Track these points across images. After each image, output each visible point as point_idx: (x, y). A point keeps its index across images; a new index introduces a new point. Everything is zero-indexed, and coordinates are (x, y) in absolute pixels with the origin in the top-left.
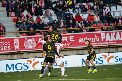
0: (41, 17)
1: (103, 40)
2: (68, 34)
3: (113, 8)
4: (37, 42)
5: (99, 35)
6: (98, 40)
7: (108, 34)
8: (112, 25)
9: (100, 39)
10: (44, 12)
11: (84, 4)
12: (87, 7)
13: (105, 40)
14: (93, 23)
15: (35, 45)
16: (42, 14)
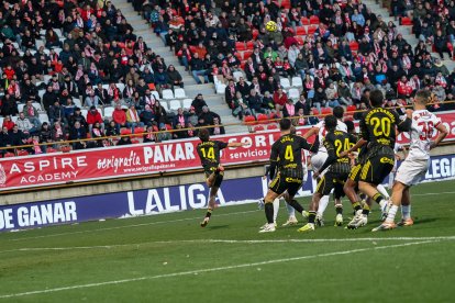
0: (14, 119)
1: (147, 162)
2: (72, 152)
3: (167, 93)
4: (7, 172)
5: (140, 152)
6: (138, 163)
7: (157, 148)
8: (166, 129)
9: (142, 160)
10: (21, 107)
11: (106, 87)
12: (110, 92)
13: (151, 160)
14: (126, 126)
15: (4, 179)
16: (15, 112)
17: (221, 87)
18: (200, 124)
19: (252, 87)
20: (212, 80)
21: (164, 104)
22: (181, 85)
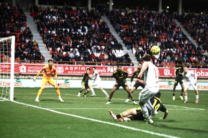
0: (69, 53)
1: (108, 72)
2: (85, 66)
3: (117, 51)
4: (64, 69)
5: (106, 68)
6: (105, 71)
7: (112, 68)
8: (115, 62)
9: (107, 71)
10: (71, 49)
11: (98, 47)
12: (99, 49)
13: (110, 72)
14: (103, 60)
15: (63, 71)
16: (69, 50)
17: (134, 51)
18: (126, 62)
19: (145, 53)
20: (132, 49)
21: (116, 54)
22: (122, 49)
